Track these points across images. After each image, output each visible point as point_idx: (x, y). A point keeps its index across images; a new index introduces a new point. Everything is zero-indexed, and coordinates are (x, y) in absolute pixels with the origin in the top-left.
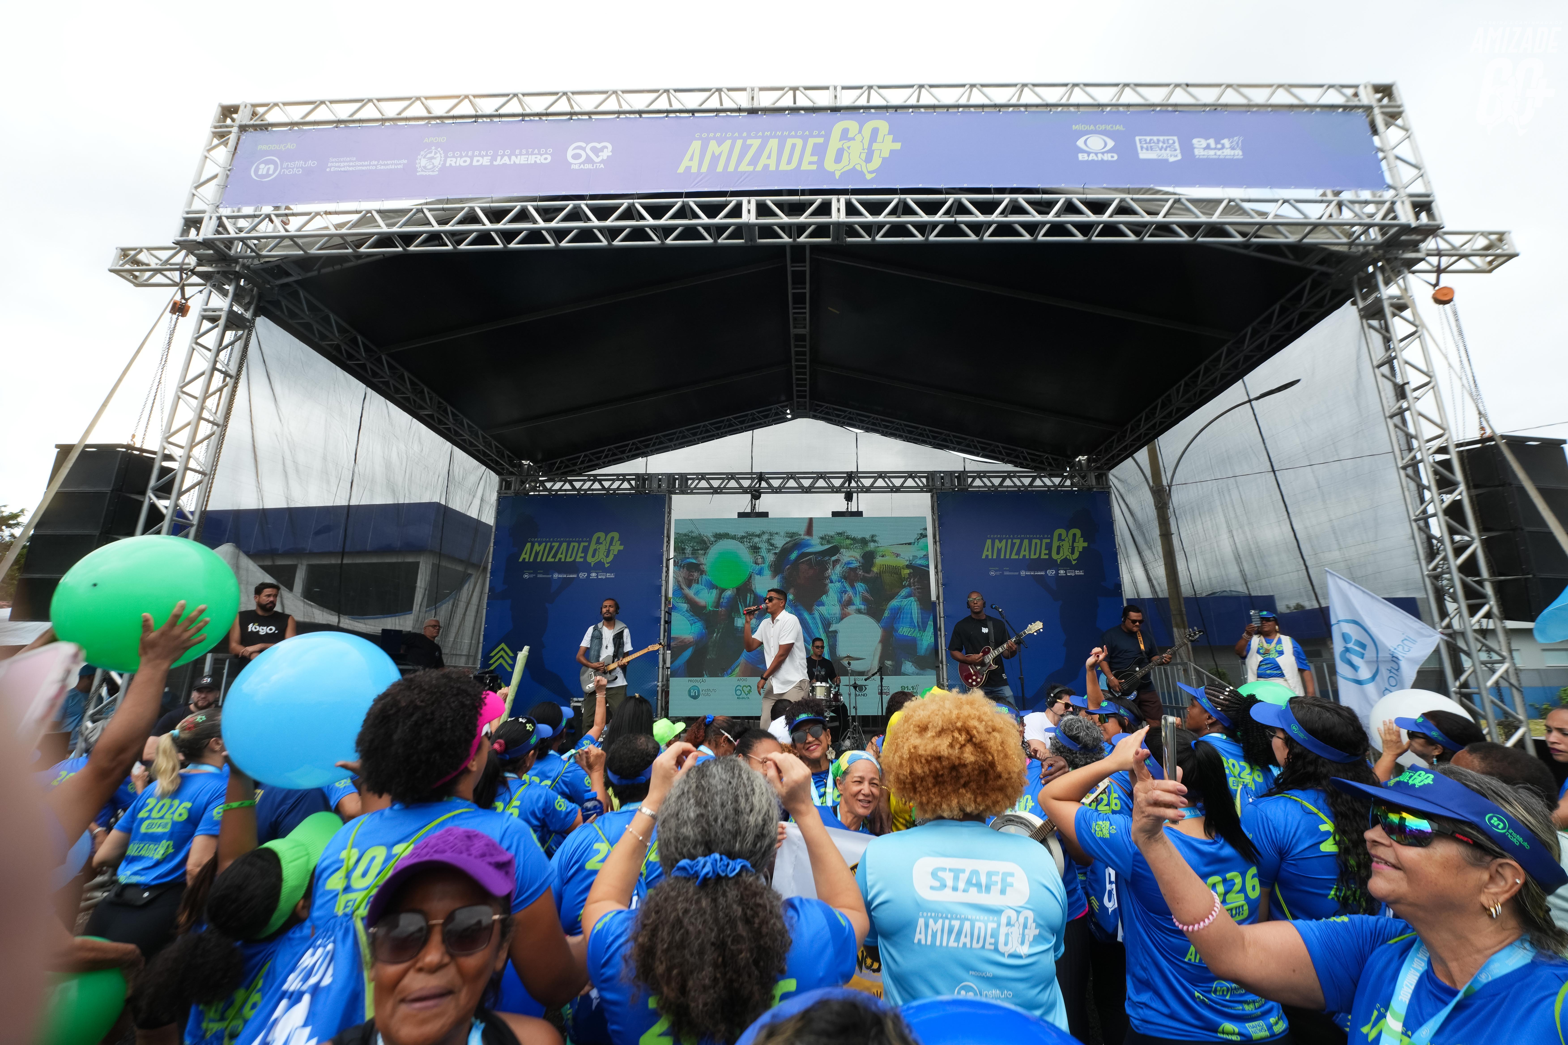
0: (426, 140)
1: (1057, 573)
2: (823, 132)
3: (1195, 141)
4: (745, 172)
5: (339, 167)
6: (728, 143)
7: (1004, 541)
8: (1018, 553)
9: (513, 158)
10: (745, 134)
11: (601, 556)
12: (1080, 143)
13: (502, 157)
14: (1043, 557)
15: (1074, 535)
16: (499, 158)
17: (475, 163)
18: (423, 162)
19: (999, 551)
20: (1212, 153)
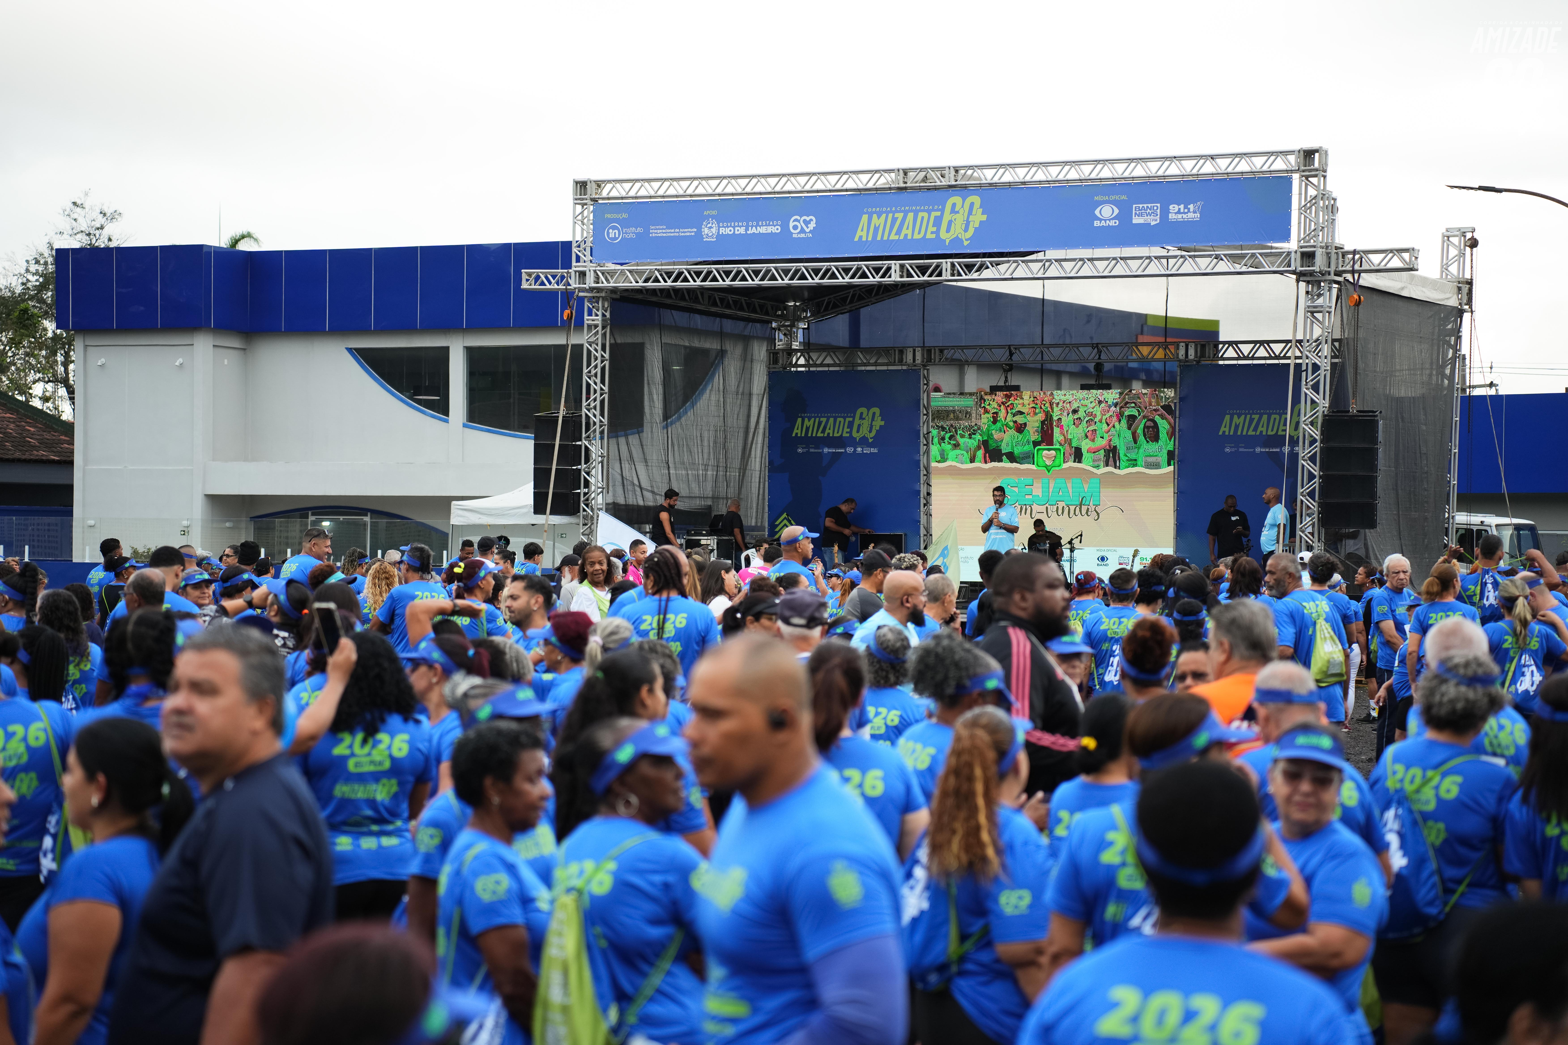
0: (704, 213)
2: (940, 208)
3: (1171, 207)
4: (894, 240)
5: (657, 233)
6: (884, 216)
8: (1255, 429)
9: (758, 228)
10: (894, 209)
11: (865, 431)
12: (1097, 212)
13: (752, 227)
16: (749, 229)
17: (736, 232)
18: (706, 231)
19: (1237, 427)
20: (1180, 216)
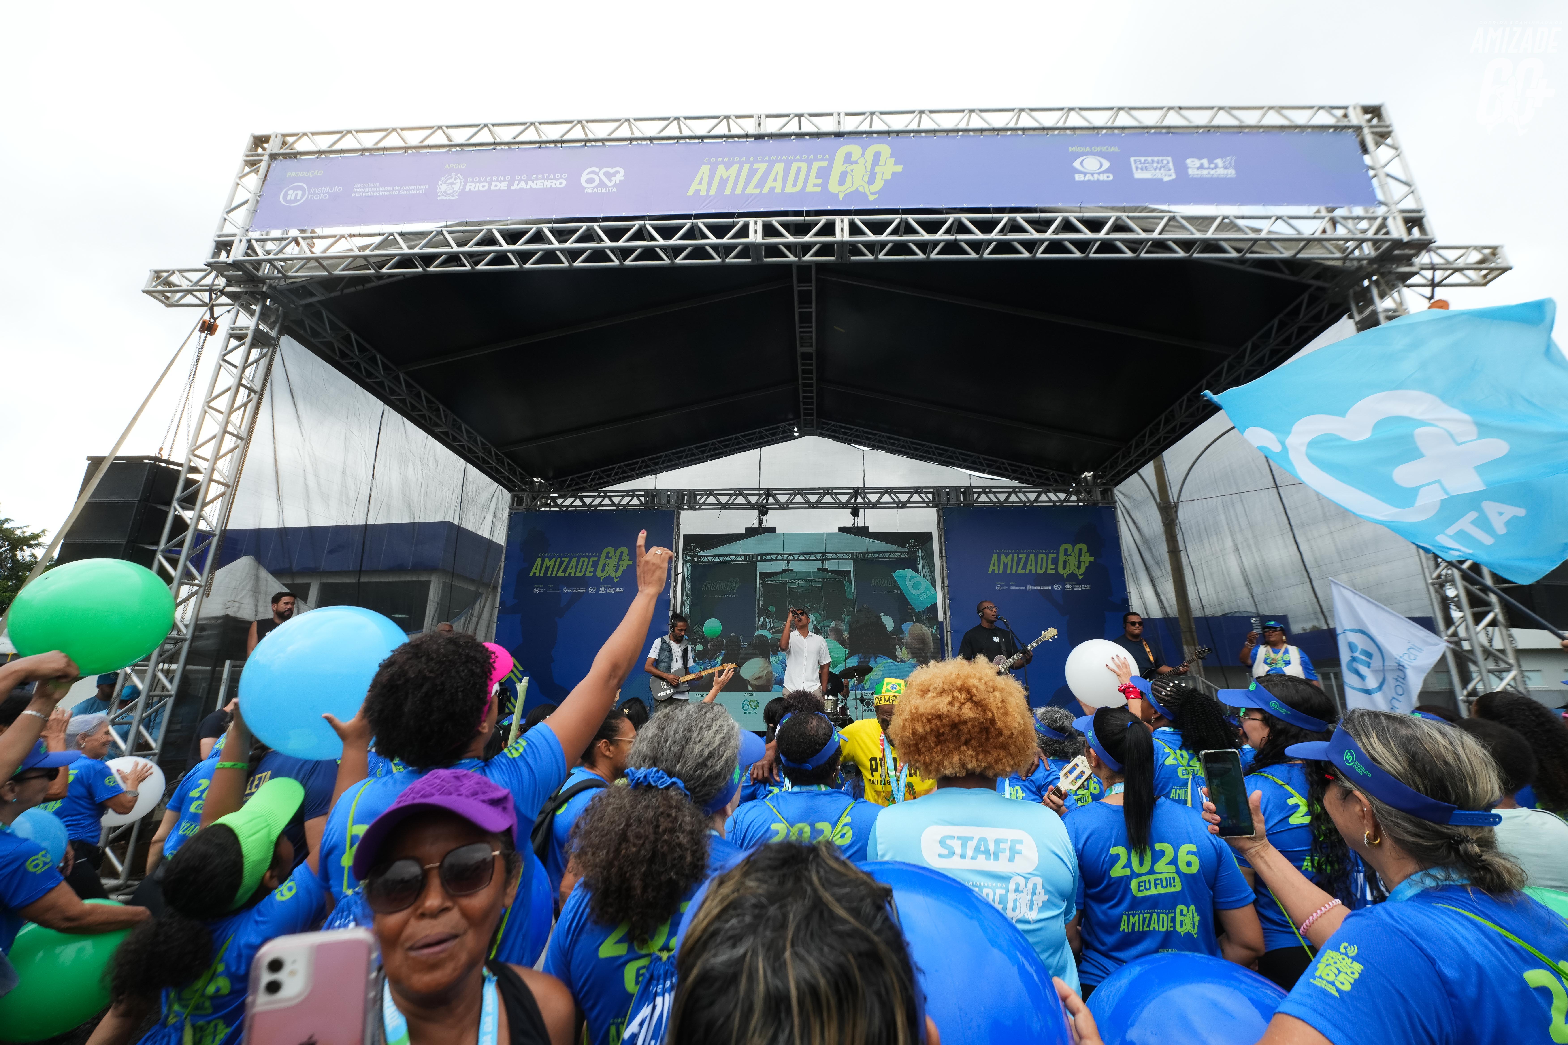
0: (447, 167)
1: (1064, 588)
2: (827, 156)
3: (1189, 161)
4: (752, 195)
5: (364, 192)
6: (736, 167)
7: (1010, 556)
8: (1024, 568)
9: (530, 183)
10: (752, 159)
11: (610, 571)
12: (1077, 164)
13: (519, 181)
14: (1049, 571)
15: (1080, 550)
16: (516, 183)
17: (493, 188)
18: (444, 187)
19: (1005, 566)
20: (1205, 172)
